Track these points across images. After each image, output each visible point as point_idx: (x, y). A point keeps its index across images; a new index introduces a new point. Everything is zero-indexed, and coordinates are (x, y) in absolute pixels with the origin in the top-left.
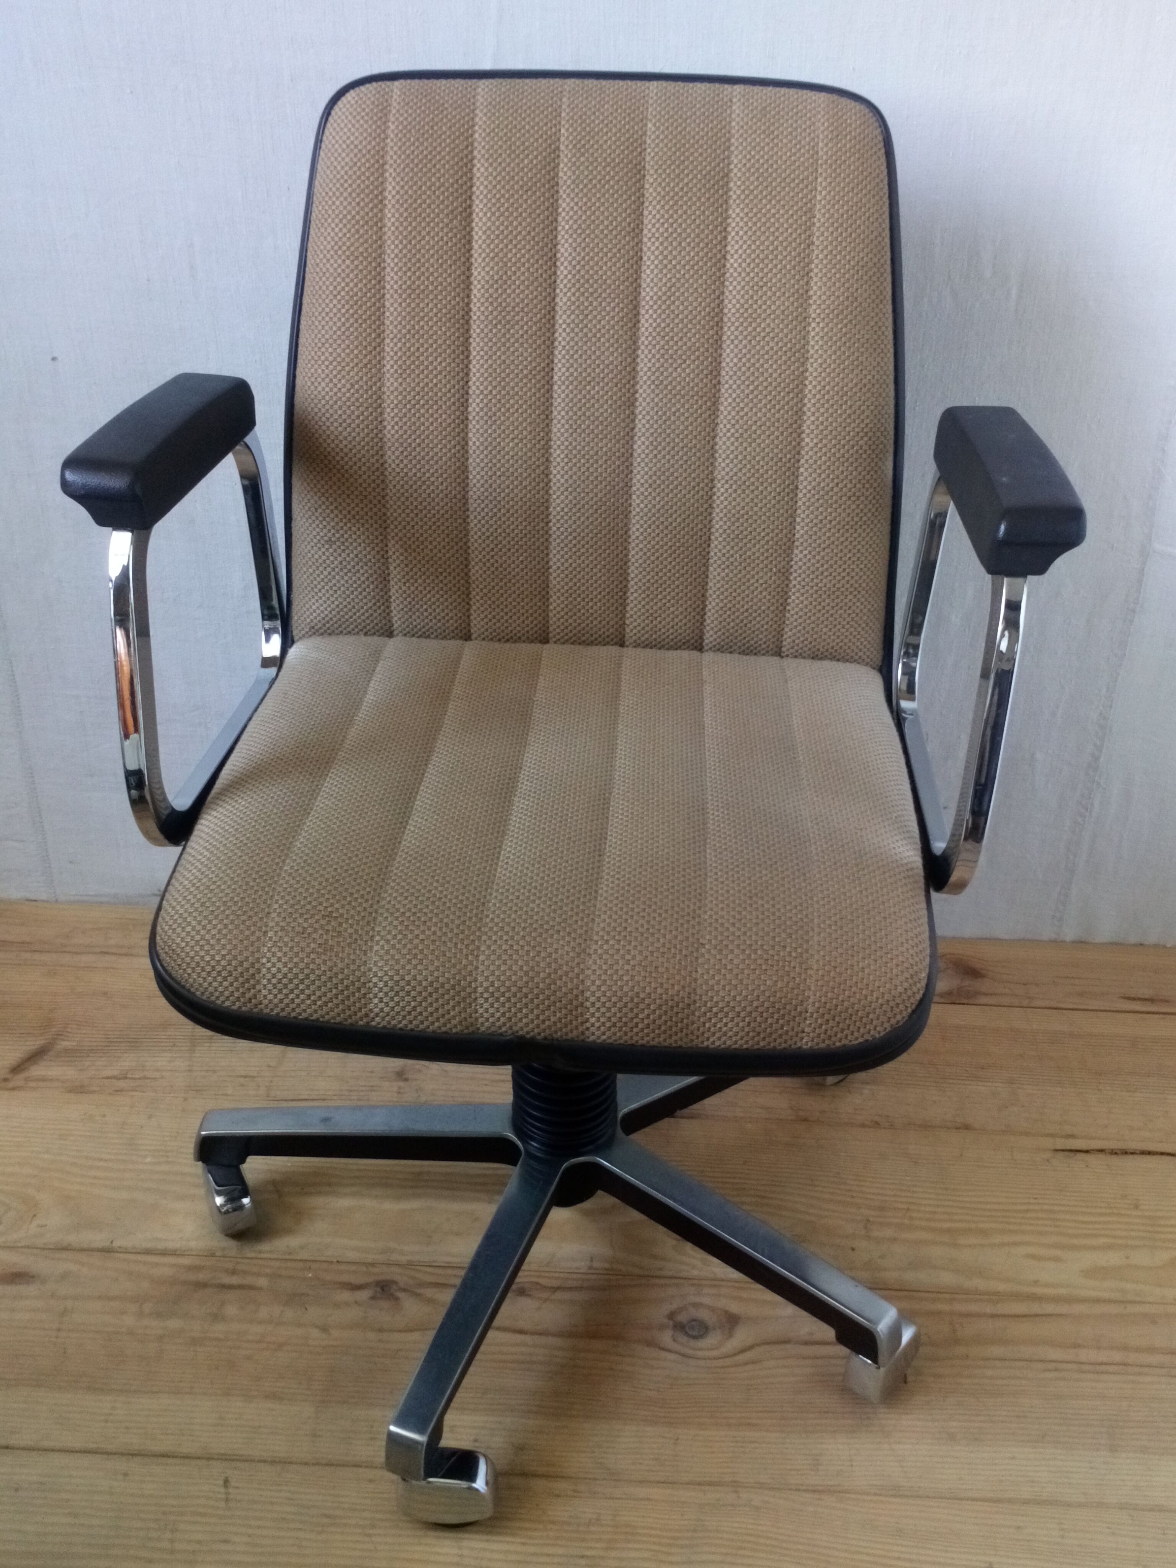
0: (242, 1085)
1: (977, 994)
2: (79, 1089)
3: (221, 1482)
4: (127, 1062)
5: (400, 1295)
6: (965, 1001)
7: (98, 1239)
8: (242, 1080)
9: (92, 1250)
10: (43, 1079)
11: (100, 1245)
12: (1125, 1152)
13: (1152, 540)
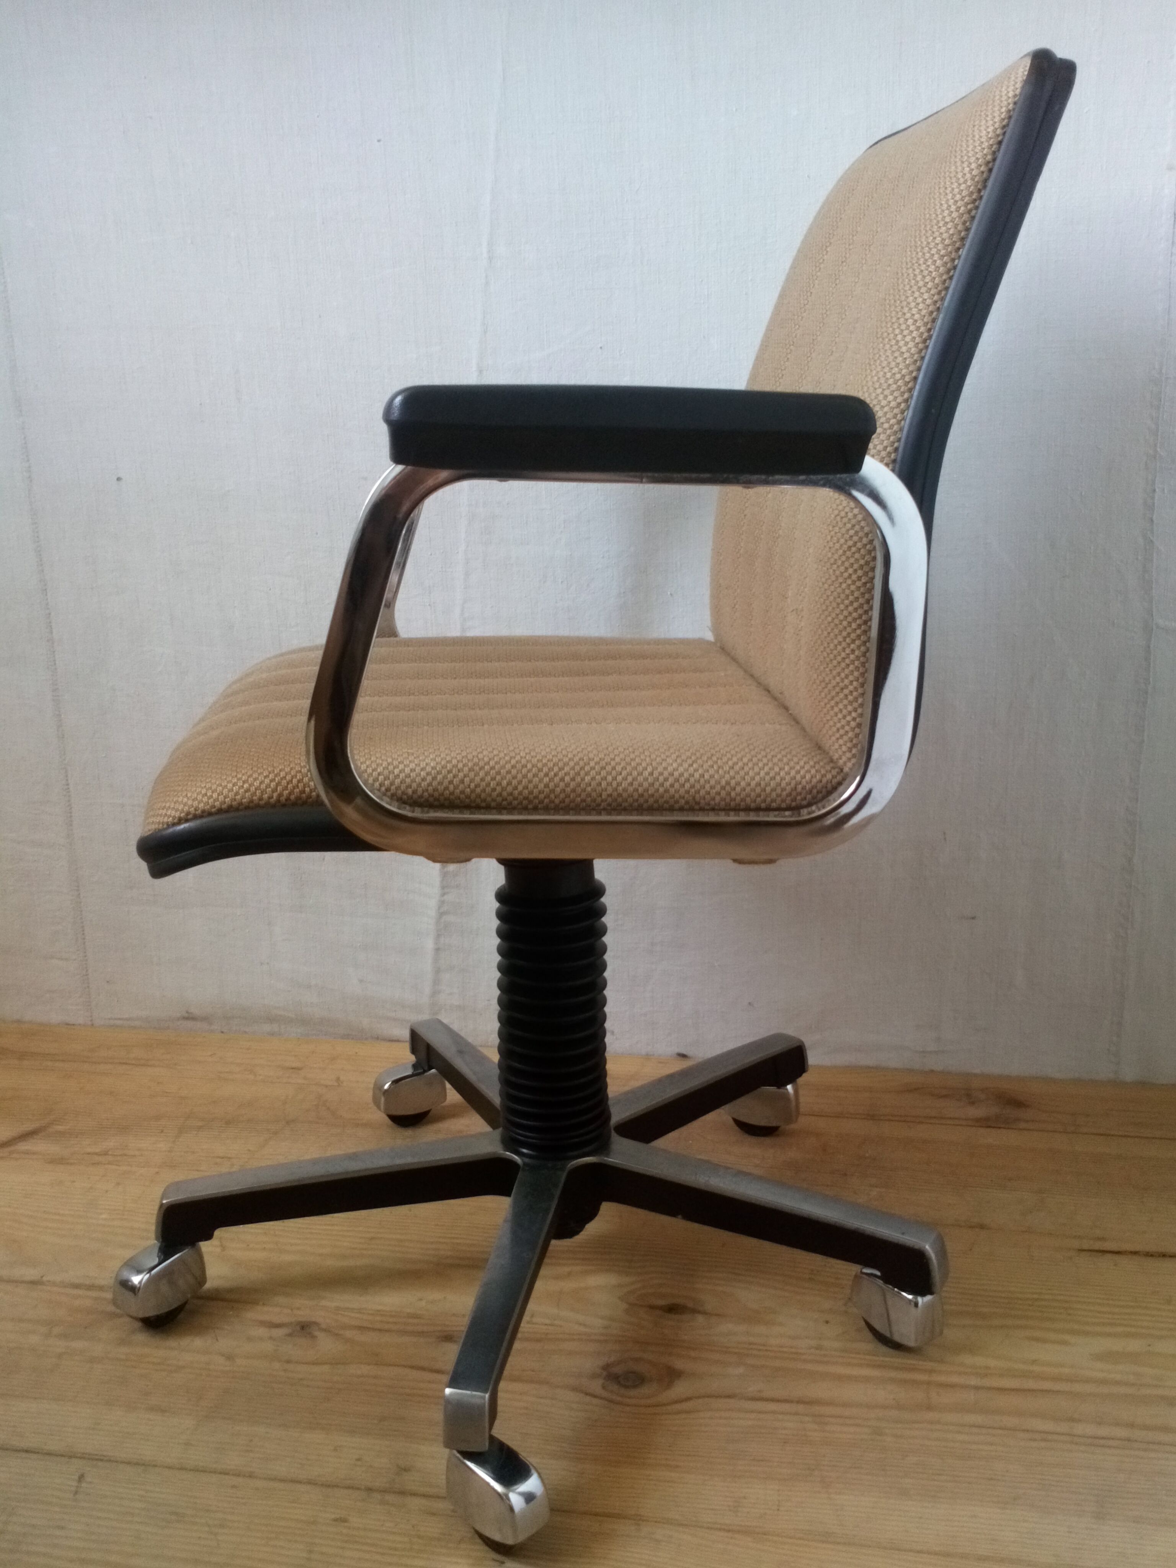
0: (216, 1164)
1: (1018, 1120)
2: (60, 1161)
3: (76, 1477)
4: (111, 1143)
5: (317, 1333)
7: (31, 1273)
8: (218, 1160)
9: (23, 1282)
10: (27, 1153)
11: (27, 1278)
13: (1154, 614)
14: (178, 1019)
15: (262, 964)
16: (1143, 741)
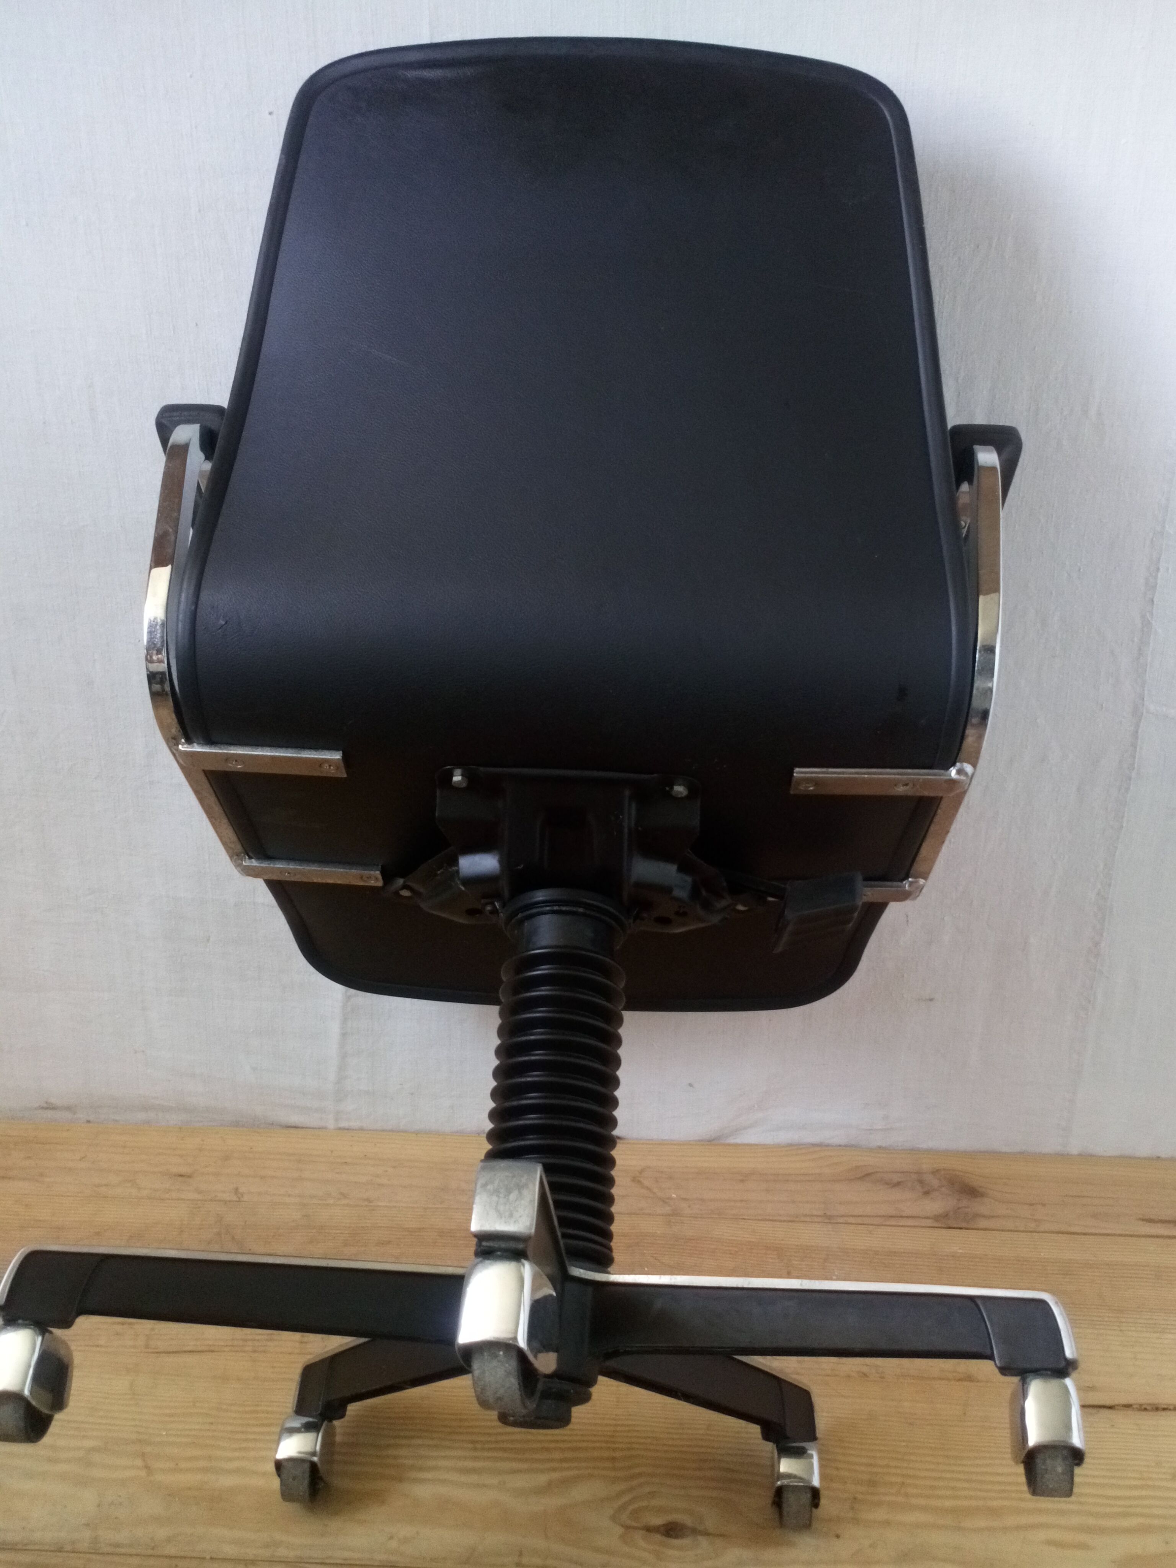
1: (977, 1216)
6: (963, 1225)
12: (1157, 1408)
13: (1145, 699)
14: (36, 1109)
15: (136, 1052)
16: (1122, 827)
